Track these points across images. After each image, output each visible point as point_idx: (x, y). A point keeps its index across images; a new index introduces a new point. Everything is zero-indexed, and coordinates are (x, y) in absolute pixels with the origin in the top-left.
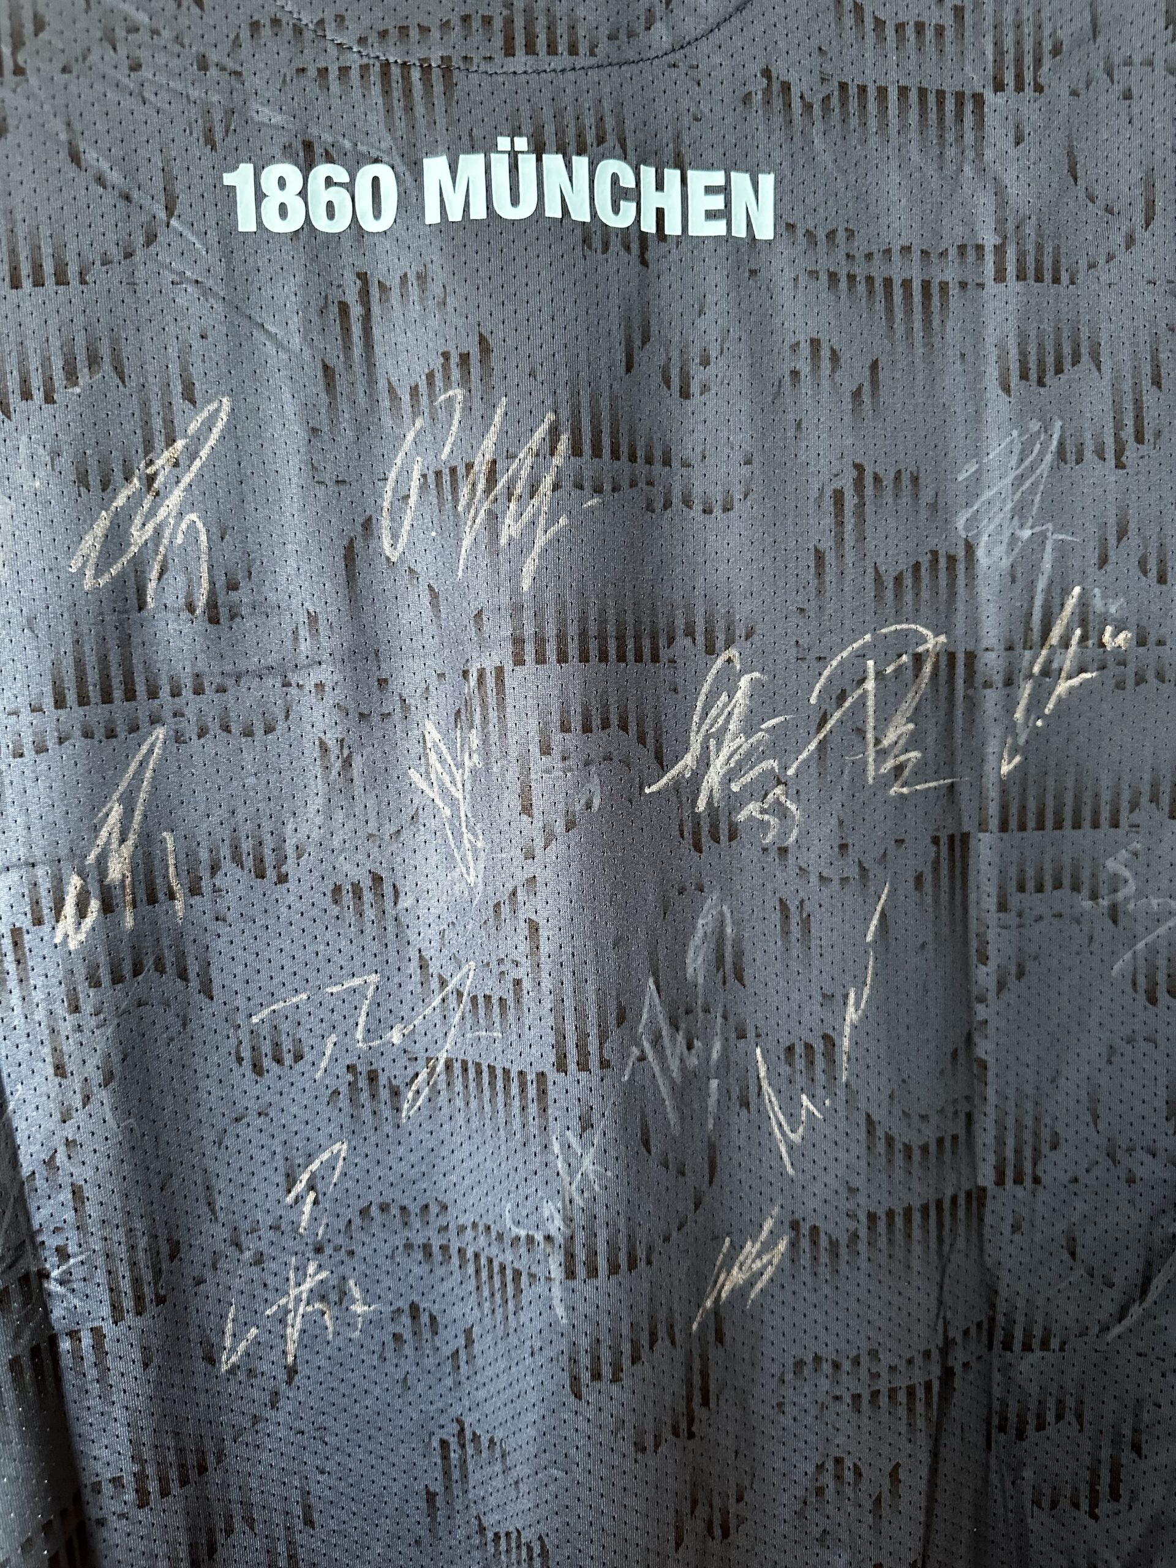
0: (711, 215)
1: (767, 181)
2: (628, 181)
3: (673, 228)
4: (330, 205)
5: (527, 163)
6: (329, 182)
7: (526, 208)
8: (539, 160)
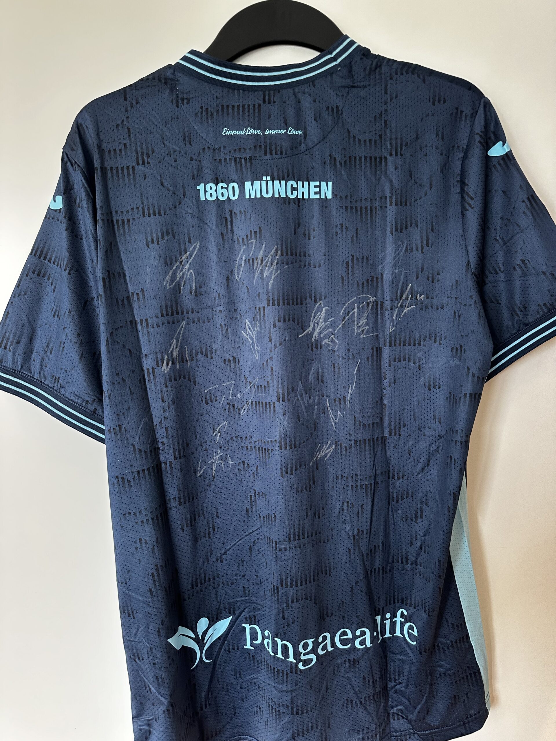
0: (316, 193)
1: (330, 184)
2: (295, 186)
3: (306, 197)
4: (222, 193)
5: (270, 183)
6: (222, 188)
7: (270, 195)
8: (273, 182)
